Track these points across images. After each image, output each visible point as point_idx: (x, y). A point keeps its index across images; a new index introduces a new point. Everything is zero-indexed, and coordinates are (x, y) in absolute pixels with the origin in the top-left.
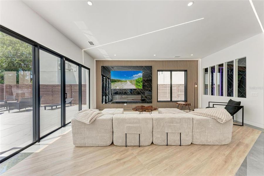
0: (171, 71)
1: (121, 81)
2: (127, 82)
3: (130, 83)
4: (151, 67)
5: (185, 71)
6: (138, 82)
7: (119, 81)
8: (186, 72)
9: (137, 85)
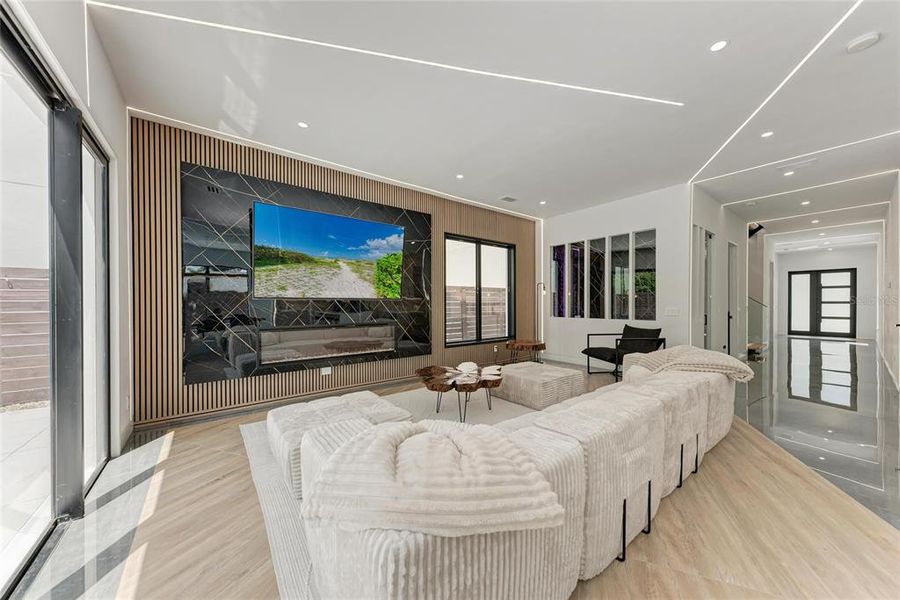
0: (479, 242)
1: (310, 260)
2: (339, 267)
3: (354, 276)
4: (429, 217)
5: (511, 247)
6: (386, 270)
7: (299, 259)
8: (512, 251)
9: (380, 282)
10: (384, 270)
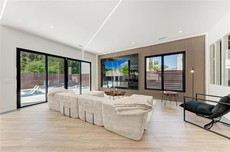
2: (116, 70)
3: (119, 71)
4: (138, 54)
5: (183, 53)
6: (125, 70)
9: (124, 72)
10: (124, 70)
